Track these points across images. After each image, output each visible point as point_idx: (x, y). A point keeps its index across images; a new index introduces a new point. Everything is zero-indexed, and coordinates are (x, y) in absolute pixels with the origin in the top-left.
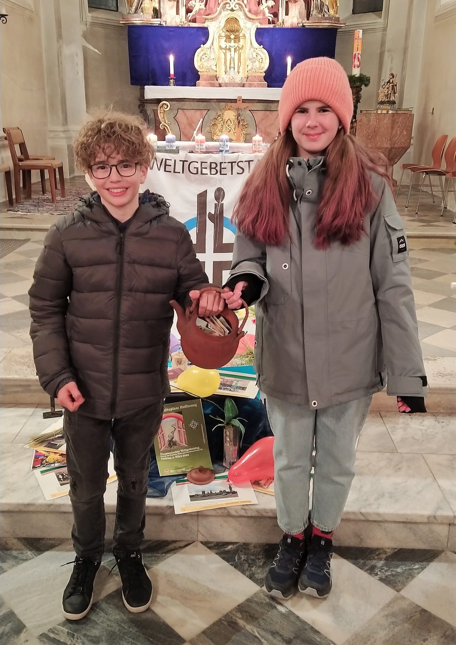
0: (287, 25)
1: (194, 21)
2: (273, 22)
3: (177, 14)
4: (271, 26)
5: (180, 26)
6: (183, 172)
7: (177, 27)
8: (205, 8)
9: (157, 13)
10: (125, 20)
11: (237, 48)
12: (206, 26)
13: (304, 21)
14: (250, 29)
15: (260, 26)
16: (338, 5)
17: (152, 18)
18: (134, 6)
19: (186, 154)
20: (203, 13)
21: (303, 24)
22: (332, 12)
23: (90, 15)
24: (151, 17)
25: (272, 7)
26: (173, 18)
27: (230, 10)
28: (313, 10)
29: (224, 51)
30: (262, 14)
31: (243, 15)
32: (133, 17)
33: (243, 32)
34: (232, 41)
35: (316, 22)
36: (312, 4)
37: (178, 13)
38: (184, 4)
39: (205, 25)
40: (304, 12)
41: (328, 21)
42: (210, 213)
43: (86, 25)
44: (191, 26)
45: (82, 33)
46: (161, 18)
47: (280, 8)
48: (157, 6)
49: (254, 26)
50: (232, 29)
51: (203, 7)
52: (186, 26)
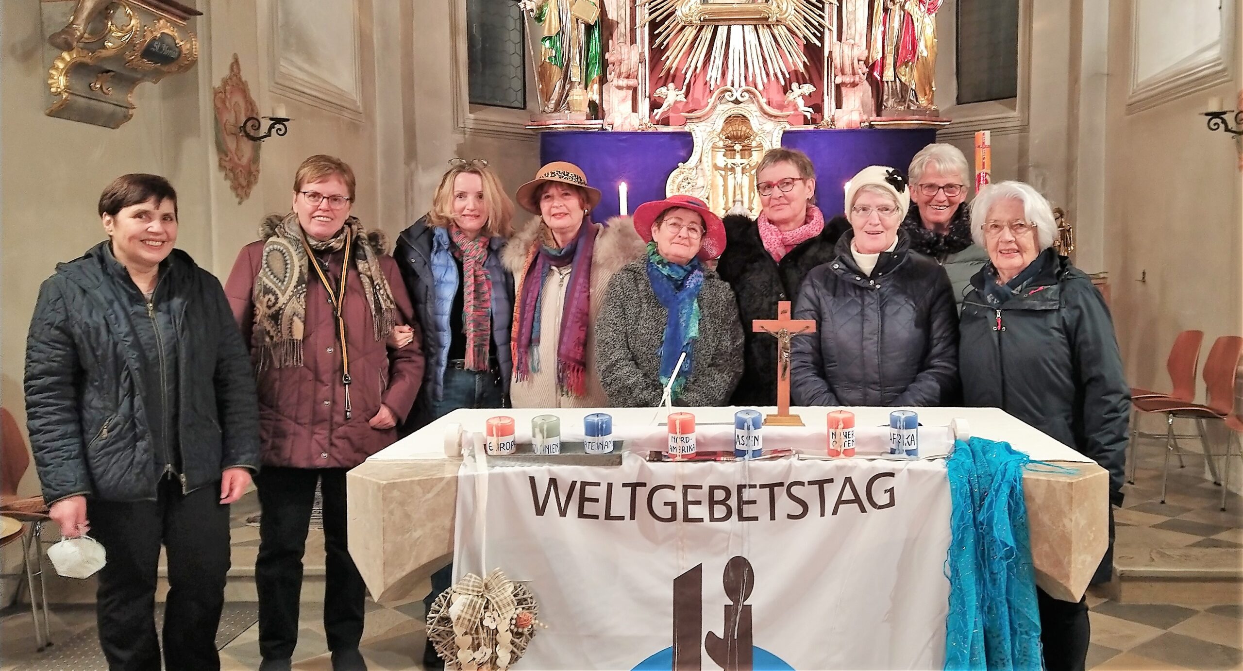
0: (841, 124)
1: (666, 122)
2: (814, 121)
3: (633, 111)
4: (811, 127)
5: (640, 131)
6: (632, 517)
7: (633, 134)
8: (685, 100)
9: (596, 110)
10: (536, 123)
11: (748, 167)
12: (688, 131)
13: (871, 119)
14: (770, 133)
15: (788, 128)
16: (934, 89)
17: (587, 119)
18: (553, 99)
19: (642, 467)
20: (681, 109)
21: (870, 124)
22: (923, 101)
23: (472, 116)
24: (585, 118)
25: (810, 95)
26: (626, 118)
27: (732, 102)
28: (887, 99)
29: (723, 173)
30: (791, 108)
31: (756, 109)
32: (551, 118)
33: (757, 139)
34: (738, 156)
35: (895, 118)
36: (886, 88)
37: (635, 109)
38: (647, 94)
39: (686, 129)
40: (871, 103)
41: (917, 117)
42: (710, 634)
43: (465, 134)
44: (659, 130)
45: (455, 148)
46: (603, 119)
47: (826, 98)
48: (596, 98)
49: (778, 128)
50: (737, 134)
51: (681, 97)
52: (650, 130)
